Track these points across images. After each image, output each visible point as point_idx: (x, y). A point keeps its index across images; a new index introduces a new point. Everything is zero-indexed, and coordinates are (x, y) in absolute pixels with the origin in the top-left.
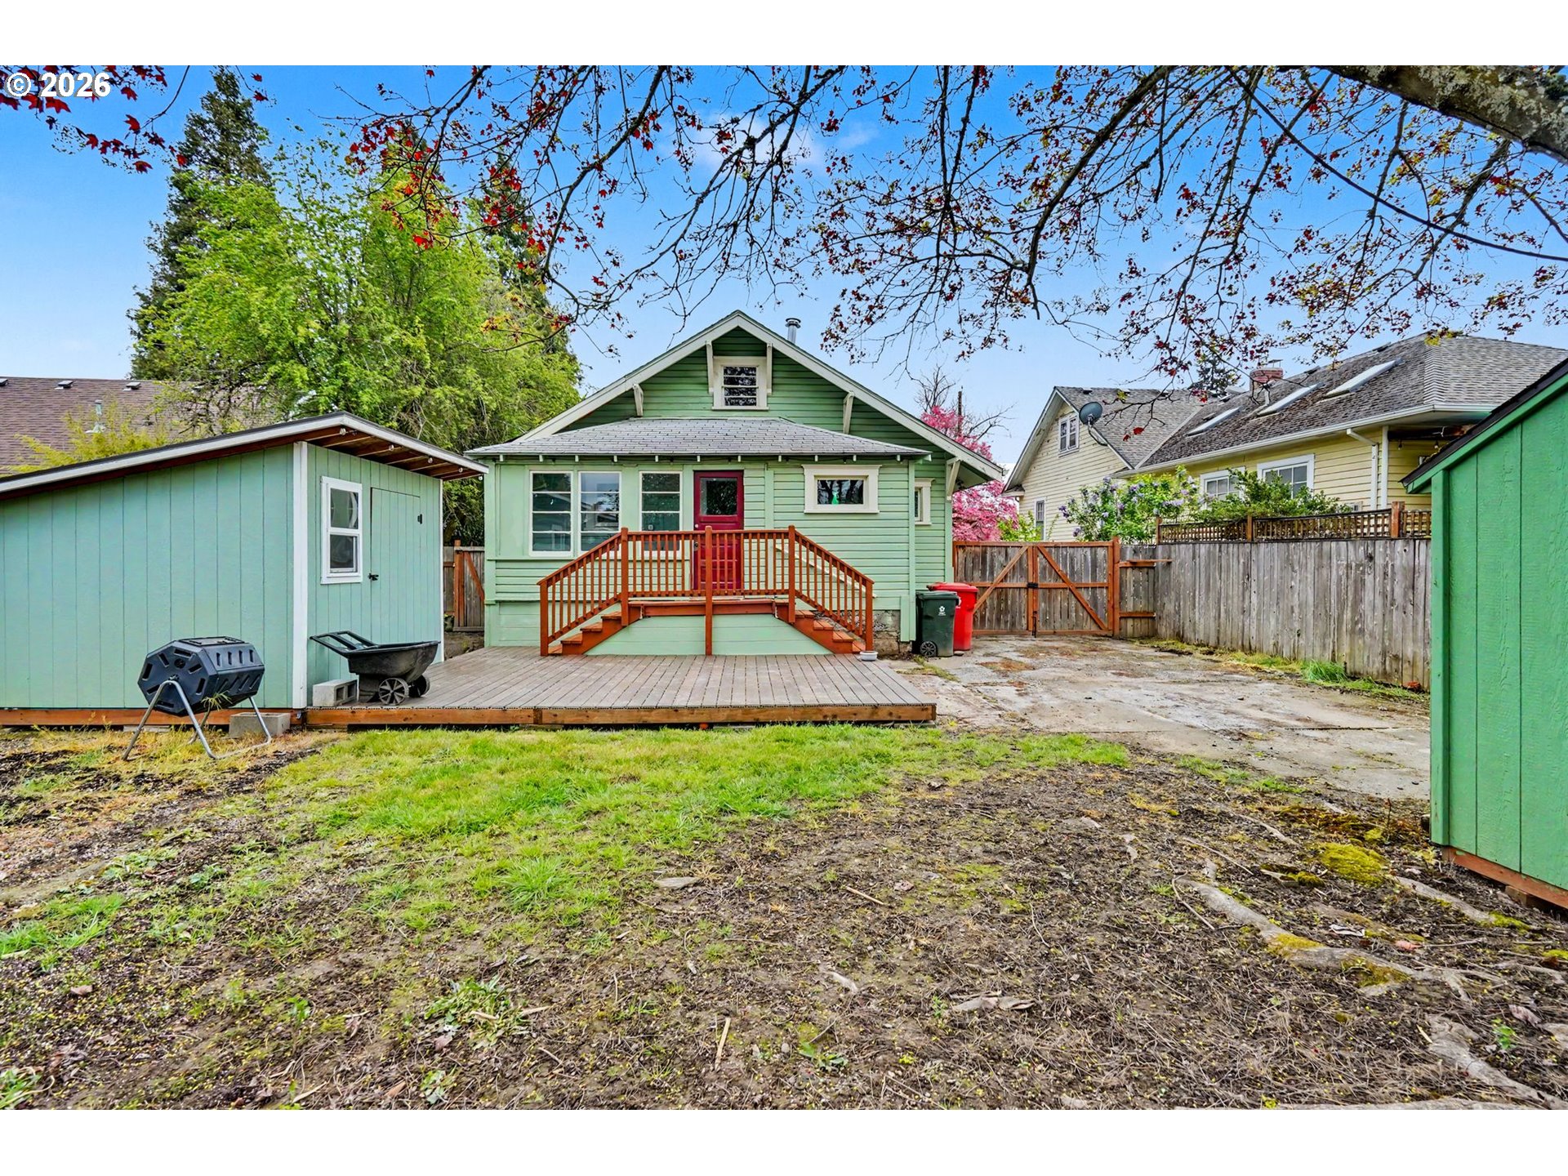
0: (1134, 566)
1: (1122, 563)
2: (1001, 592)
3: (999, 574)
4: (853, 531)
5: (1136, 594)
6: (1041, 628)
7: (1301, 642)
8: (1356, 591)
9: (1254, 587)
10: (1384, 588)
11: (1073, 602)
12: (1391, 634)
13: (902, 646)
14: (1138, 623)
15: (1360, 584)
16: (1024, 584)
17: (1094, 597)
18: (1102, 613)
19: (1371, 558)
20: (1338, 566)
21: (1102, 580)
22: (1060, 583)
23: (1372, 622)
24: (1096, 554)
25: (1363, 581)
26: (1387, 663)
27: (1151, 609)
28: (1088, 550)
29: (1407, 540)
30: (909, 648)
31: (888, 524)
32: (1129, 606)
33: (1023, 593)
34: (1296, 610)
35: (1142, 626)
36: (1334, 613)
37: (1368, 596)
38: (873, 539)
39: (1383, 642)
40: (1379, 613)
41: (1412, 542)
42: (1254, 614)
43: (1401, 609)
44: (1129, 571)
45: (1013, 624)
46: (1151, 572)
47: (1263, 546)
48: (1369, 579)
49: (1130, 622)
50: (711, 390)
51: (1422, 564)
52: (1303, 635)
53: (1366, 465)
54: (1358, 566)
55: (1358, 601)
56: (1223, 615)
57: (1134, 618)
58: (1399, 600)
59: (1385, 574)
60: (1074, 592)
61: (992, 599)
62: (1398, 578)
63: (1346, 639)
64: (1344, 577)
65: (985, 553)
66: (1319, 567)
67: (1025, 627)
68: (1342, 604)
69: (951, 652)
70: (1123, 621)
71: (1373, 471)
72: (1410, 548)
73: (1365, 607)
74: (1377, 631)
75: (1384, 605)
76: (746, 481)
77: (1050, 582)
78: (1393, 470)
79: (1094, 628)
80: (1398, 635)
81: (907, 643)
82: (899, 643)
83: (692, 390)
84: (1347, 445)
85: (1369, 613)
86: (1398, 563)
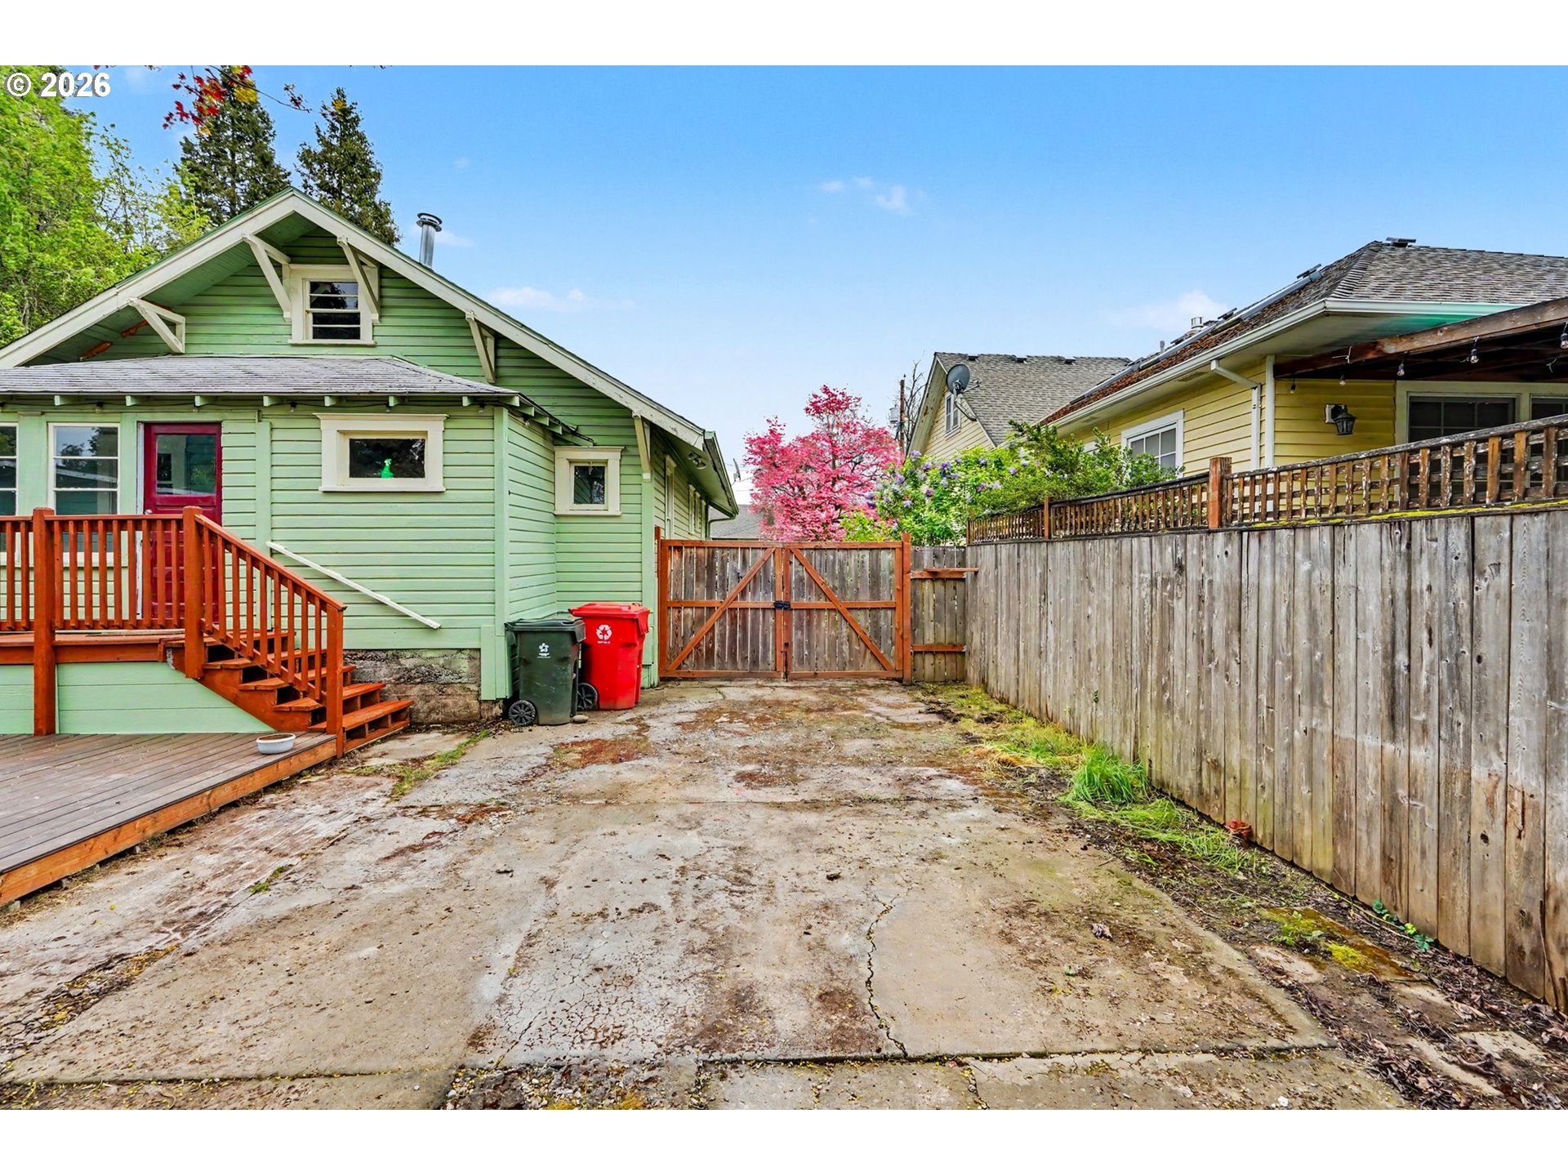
0: (934, 576)
1: (916, 574)
2: (736, 615)
3: (733, 588)
4: (403, 521)
5: (937, 618)
6: (795, 669)
7: (1100, 713)
8: (1163, 628)
9: (1050, 617)
10: (1199, 625)
11: (845, 630)
12: (1208, 718)
13: (484, 706)
14: (941, 660)
15: (1168, 612)
16: (770, 602)
17: (876, 624)
18: (889, 650)
19: (1180, 567)
20: (1140, 583)
21: (887, 596)
22: (822, 602)
23: (1183, 693)
24: (878, 560)
25: (1171, 609)
26: (1204, 773)
27: (959, 640)
28: (867, 553)
29: (1229, 533)
30: (498, 710)
31: (460, 508)
32: (929, 638)
33: (770, 615)
34: (1094, 657)
35: (946, 667)
36: (1136, 666)
37: (1178, 639)
38: (441, 534)
39: (1198, 733)
40: (1192, 674)
41: (1235, 536)
42: (1051, 656)
43: (1221, 668)
44: (927, 585)
45: (755, 662)
46: (959, 586)
47: (1059, 545)
48: (1179, 605)
49: (929, 659)
50: (286, 315)
51: (1253, 580)
52: (1101, 701)
53: (1242, 421)
54: (1165, 582)
55: (1166, 649)
56: (1022, 656)
57: (934, 654)
58: (1220, 654)
59: (1201, 598)
60: (843, 613)
61: (722, 625)
62: (1219, 607)
63: (1151, 714)
64: (1147, 604)
65: (712, 556)
66: (1119, 583)
67: (772, 666)
68: (1146, 651)
69: (566, 716)
70: (918, 657)
71: (1254, 430)
72: (1233, 549)
73: (1175, 660)
74: (1190, 711)
75: (1200, 658)
76: (225, 440)
77: (811, 600)
78: (1281, 426)
79: (875, 668)
80: (1219, 721)
81: (495, 702)
82: (480, 702)
83: (256, 314)
84: (1221, 393)
85: (1179, 672)
86: (1217, 578)
